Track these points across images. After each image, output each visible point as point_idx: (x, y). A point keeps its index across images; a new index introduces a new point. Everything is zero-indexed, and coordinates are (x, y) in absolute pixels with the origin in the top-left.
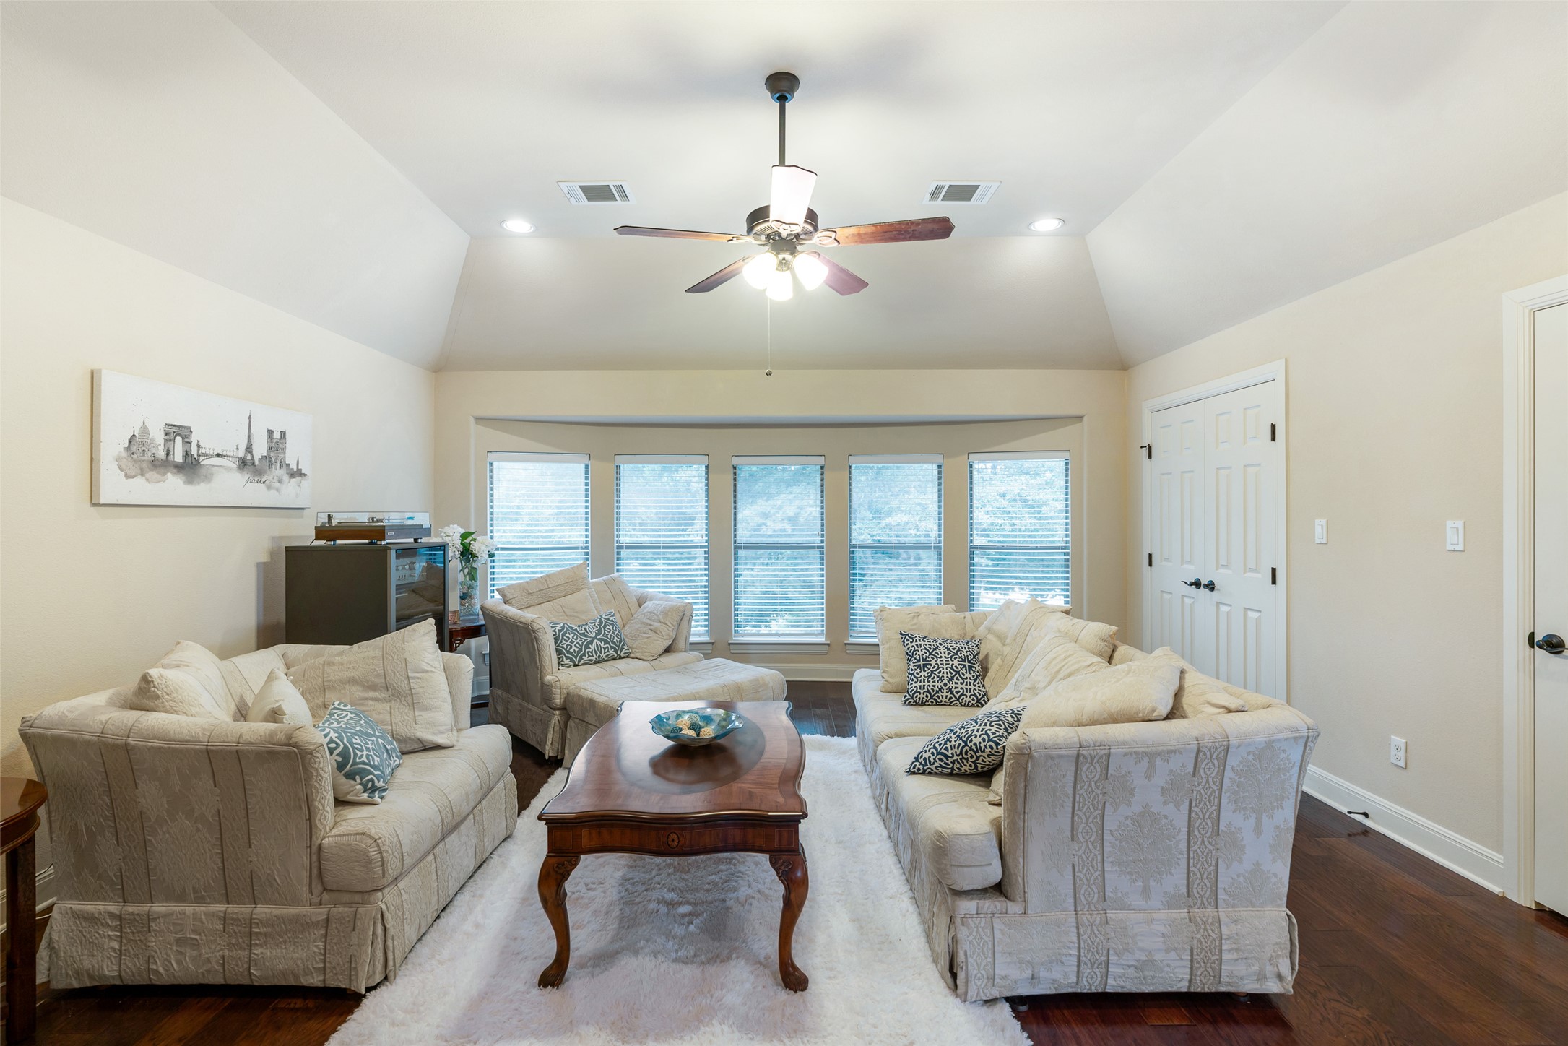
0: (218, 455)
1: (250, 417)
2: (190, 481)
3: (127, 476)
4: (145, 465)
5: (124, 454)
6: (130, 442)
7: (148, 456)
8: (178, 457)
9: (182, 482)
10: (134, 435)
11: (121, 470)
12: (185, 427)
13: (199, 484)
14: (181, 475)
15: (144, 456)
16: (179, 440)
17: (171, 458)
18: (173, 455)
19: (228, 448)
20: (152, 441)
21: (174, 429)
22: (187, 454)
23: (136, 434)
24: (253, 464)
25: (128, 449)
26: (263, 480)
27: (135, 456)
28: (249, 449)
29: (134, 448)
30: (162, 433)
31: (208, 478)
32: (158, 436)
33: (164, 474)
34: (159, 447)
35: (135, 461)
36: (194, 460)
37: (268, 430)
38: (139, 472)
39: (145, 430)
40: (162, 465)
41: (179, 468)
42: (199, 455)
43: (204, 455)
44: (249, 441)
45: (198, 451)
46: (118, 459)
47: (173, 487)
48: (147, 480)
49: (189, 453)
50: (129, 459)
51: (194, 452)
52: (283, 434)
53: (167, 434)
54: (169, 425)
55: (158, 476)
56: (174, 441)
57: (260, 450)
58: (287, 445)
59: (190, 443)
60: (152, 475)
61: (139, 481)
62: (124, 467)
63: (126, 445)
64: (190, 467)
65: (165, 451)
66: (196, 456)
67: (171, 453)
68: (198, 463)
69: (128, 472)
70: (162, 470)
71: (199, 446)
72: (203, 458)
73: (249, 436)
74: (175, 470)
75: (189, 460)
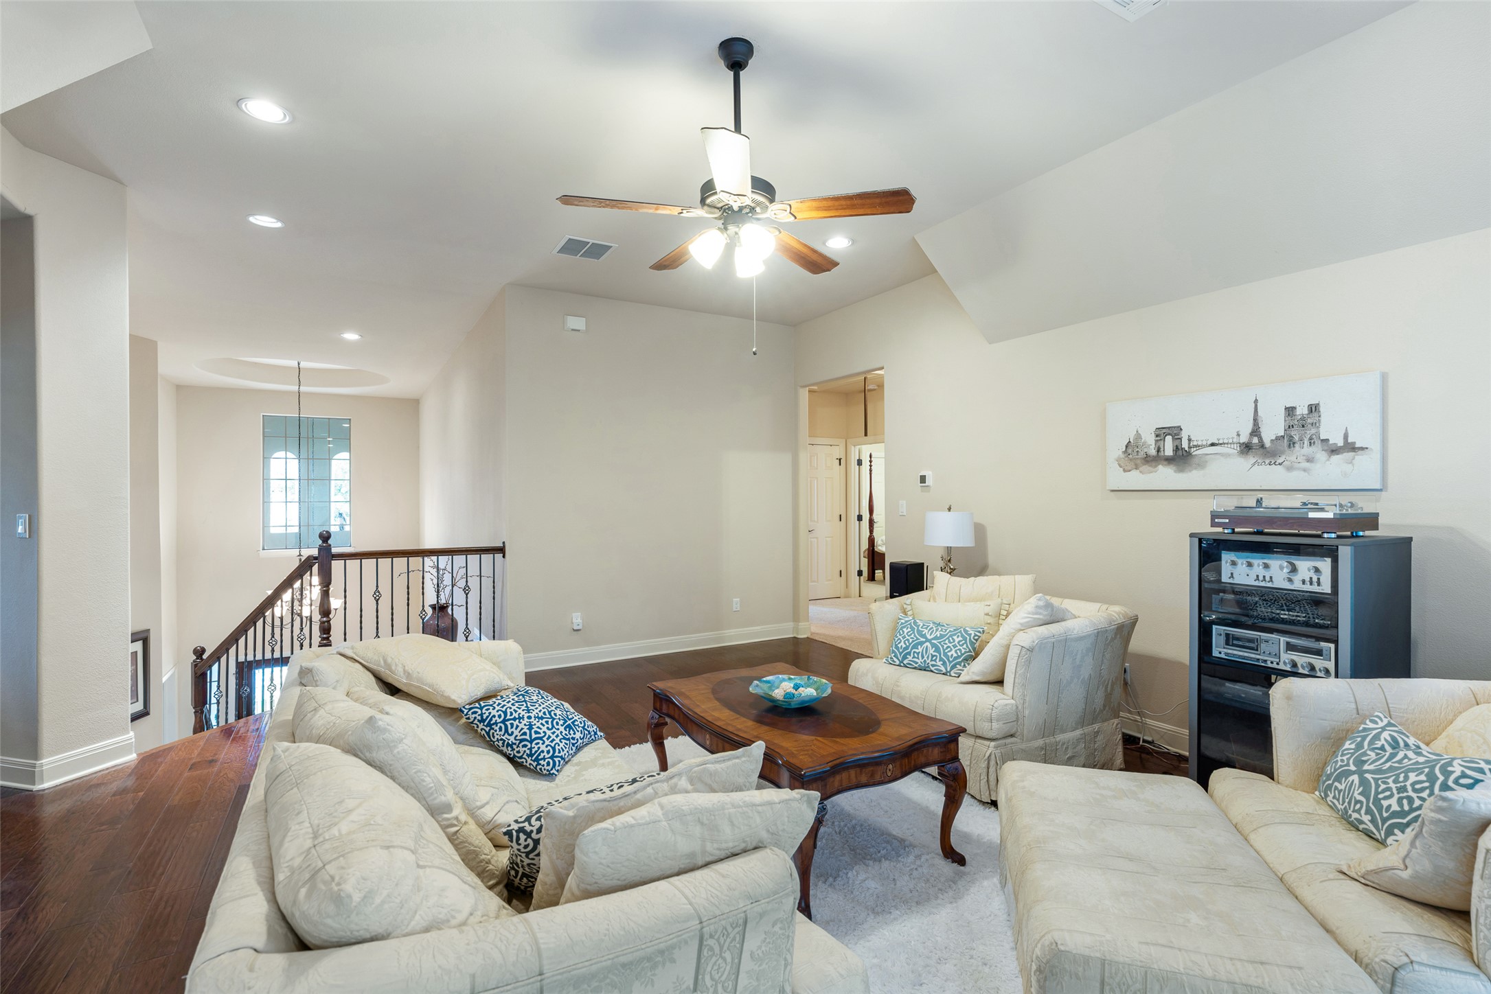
0: (1213, 445)
1: (1256, 401)
2: (1181, 470)
3: (1125, 471)
4: (1139, 462)
5: (1122, 456)
6: (1127, 447)
7: (1142, 455)
8: (1169, 451)
9: (1173, 471)
10: (1130, 442)
11: (1121, 467)
12: (1174, 427)
13: (1190, 471)
14: (1172, 466)
15: (1138, 455)
16: (1169, 439)
17: (1162, 454)
18: (1164, 450)
19: (1227, 434)
20: (1144, 443)
21: (1164, 431)
22: (1177, 449)
23: (1131, 441)
24: (1263, 446)
25: (1125, 452)
26: (1280, 461)
27: (1131, 456)
28: (1256, 432)
29: (1130, 451)
30: (1153, 435)
31: (1201, 466)
32: (1150, 439)
33: (1156, 466)
34: (1151, 447)
35: (1131, 460)
36: (1184, 453)
37: (1286, 408)
38: (1134, 467)
39: (1138, 436)
40: (1156, 459)
41: (1169, 460)
42: (1190, 448)
43: (1196, 446)
44: (1254, 425)
45: (1189, 444)
46: (1118, 460)
47: (1165, 476)
48: (1141, 472)
49: (1179, 447)
50: (1126, 459)
51: (1185, 445)
52: (1313, 409)
53: (1157, 436)
54: (1159, 429)
55: (1151, 469)
56: (1164, 440)
57: (1273, 428)
58: (1322, 419)
59: (1181, 439)
60: (1145, 468)
61: (1135, 473)
62: (1122, 465)
63: (1124, 450)
64: (1182, 458)
65: (1156, 449)
66: (1187, 449)
67: (1162, 450)
68: (1189, 454)
69: (1126, 468)
70: (1154, 464)
71: (1190, 440)
72: (1195, 449)
73: (1255, 420)
74: (1166, 463)
75: (1180, 453)
